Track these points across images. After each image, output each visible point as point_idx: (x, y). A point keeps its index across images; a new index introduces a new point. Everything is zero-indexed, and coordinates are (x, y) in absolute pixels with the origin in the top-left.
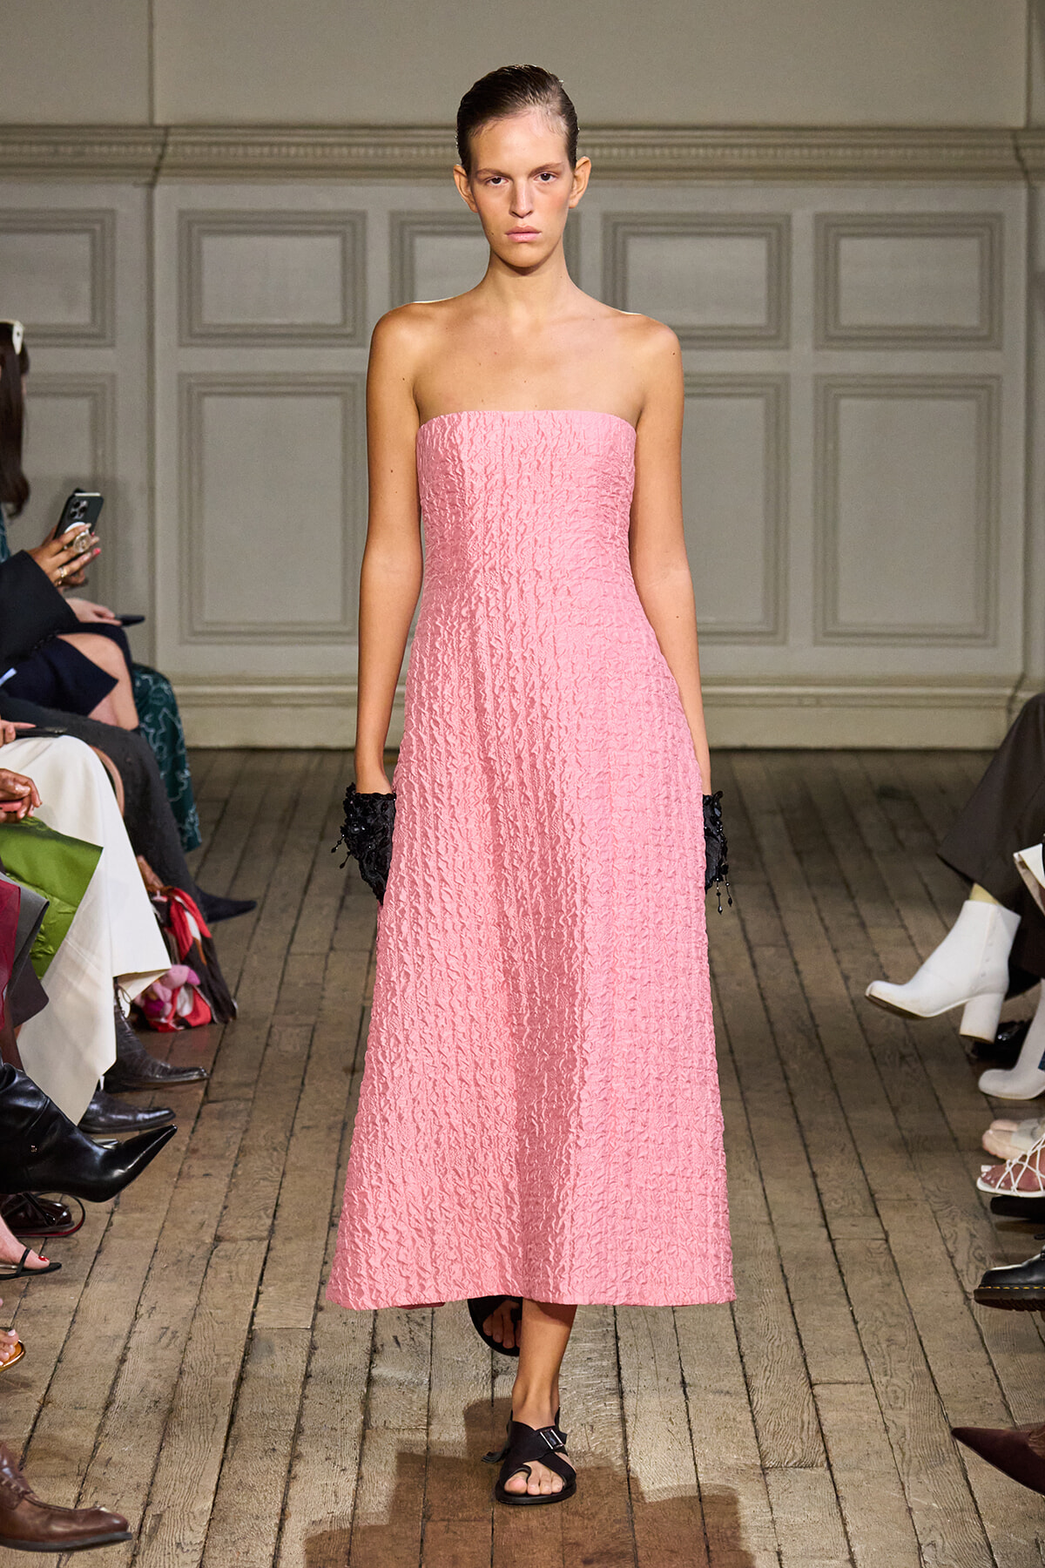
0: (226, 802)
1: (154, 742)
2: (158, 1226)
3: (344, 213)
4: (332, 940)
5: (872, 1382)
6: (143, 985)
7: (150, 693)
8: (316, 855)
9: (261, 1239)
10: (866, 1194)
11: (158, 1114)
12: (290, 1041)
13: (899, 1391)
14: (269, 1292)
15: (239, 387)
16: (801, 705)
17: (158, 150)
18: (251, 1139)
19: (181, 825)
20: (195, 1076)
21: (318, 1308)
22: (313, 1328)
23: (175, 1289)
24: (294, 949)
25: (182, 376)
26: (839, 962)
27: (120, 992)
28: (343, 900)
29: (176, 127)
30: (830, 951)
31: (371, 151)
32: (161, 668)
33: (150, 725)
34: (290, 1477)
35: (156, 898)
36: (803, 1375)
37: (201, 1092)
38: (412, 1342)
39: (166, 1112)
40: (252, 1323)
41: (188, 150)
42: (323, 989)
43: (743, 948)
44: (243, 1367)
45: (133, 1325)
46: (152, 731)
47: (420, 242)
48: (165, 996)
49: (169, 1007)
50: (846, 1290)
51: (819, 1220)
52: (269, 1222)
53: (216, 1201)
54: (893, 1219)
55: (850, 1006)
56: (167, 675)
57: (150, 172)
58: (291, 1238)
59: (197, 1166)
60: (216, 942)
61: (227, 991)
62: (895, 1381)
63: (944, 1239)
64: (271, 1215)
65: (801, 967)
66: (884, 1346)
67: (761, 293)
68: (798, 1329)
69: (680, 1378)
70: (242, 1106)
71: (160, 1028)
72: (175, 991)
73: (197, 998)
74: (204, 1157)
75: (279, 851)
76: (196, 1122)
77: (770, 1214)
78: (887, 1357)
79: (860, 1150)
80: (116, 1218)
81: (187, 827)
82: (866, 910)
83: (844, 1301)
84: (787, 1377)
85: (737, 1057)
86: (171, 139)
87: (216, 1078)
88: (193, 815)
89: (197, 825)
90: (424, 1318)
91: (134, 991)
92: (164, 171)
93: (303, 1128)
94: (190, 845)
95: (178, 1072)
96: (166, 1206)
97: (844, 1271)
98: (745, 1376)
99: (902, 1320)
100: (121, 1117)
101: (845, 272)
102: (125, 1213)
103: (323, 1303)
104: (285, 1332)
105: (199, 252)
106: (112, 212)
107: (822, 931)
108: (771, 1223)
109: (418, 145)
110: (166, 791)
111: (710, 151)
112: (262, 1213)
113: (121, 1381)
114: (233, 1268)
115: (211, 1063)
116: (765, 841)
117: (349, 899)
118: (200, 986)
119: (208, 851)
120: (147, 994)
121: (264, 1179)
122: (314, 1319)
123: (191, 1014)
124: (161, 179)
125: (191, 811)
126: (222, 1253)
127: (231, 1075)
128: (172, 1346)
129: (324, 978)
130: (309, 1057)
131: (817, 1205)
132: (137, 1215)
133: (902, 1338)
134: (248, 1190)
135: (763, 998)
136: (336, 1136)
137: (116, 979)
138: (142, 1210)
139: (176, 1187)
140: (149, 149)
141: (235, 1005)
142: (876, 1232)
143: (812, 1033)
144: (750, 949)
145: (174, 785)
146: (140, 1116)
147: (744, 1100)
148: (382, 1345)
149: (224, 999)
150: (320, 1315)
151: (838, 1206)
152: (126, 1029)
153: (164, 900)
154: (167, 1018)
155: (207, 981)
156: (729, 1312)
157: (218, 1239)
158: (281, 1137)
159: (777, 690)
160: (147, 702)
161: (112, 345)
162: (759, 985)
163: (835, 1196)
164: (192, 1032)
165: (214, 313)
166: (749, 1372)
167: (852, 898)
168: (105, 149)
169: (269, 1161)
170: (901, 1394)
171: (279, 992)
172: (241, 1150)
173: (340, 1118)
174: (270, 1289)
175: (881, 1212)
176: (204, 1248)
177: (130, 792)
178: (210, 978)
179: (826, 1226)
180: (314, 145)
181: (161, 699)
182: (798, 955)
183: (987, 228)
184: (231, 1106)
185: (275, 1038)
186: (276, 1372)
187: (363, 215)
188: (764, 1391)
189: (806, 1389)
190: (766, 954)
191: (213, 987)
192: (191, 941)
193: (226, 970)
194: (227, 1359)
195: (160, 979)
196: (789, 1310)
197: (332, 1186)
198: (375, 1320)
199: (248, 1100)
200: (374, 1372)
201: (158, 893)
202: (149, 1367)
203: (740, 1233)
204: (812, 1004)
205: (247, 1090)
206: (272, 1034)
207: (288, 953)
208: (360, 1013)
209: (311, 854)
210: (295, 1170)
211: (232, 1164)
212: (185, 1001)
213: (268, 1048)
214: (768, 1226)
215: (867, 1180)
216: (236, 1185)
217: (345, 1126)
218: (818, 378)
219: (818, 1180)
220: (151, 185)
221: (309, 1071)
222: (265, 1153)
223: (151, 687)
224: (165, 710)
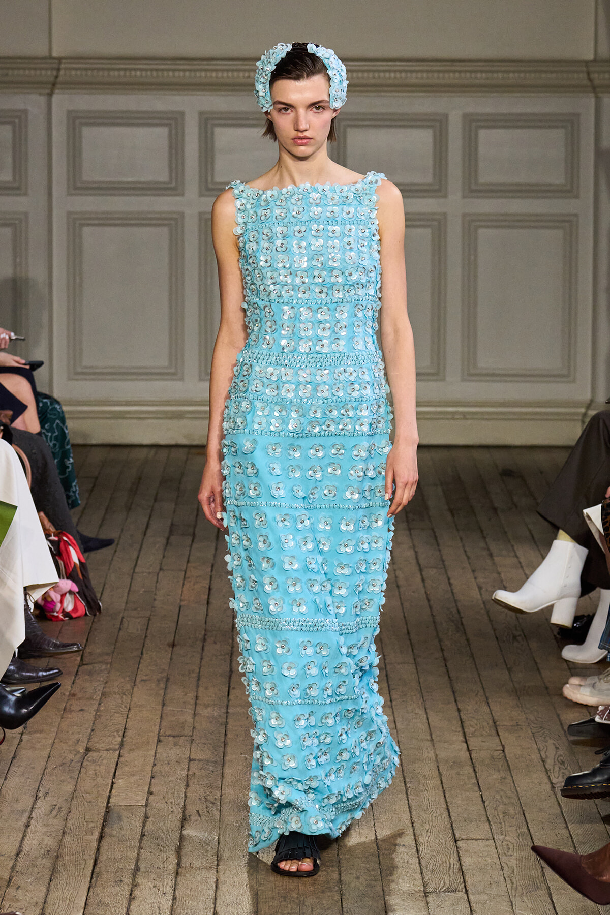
0: (96, 478)
1: (51, 441)
2: (51, 741)
3: (173, 112)
4: (161, 564)
5: (494, 839)
7: (48, 411)
8: (152, 511)
9: (115, 750)
10: (491, 722)
11: (51, 672)
12: (134, 627)
13: (510, 844)
14: (120, 782)
15: (106, 220)
16: (453, 419)
17: (55, 73)
18: (109, 687)
19: (67, 493)
20: (75, 648)
21: (150, 793)
22: (146, 805)
23: (61, 781)
24: (138, 569)
25: (69, 214)
26: (475, 578)
27: (28, 596)
28: (168, 539)
29: (66, 58)
30: (470, 571)
31: (187, 74)
32: (56, 395)
33: (48, 431)
34: (131, 898)
35: (51, 538)
36: (450, 835)
37: (79, 659)
38: (208, 814)
39: (57, 671)
40: (108, 802)
41: (73, 72)
42: (155, 594)
43: (415, 569)
44: (102, 829)
45: (34, 803)
46: (50, 434)
47: (218, 131)
48: (56, 599)
49: (59, 606)
50: (478, 782)
51: (462, 738)
52: (120, 739)
53: (87, 726)
54: (508, 739)
55: (482, 606)
56: (59, 400)
57: (50, 86)
58: (134, 750)
59: (75, 705)
61: (95, 596)
62: (507, 838)
63: (539, 750)
64: (121, 734)
65: (452, 581)
66: (501, 816)
67: (430, 163)
68: (447, 806)
69: (374, 836)
70: (104, 667)
71: (53, 619)
72: (63, 596)
73: (76, 599)
74: (80, 699)
75: (129, 509)
76: (75, 677)
77: (431, 735)
78: (503, 823)
79: (487, 695)
80: (25, 737)
81: (71, 493)
82: (494, 547)
83: (477, 789)
84: (441, 836)
86: (62, 66)
87: (88, 650)
88: (75, 486)
89: (77, 492)
90: (215, 799)
91: (37, 595)
92: (58, 86)
93: (142, 680)
94: (73, 504)
95: (65, 646)
96: (56, 729)
97: (477, 770)
98: (414, 835)
99: (513, 801)
100: (28, 674)
101: (482, 150)
102: (30, 733)
103: (152, 790)
104: (129, 808)
105: (80, 137)
106: (25, 112)
107: (466, 558)
108: (432, 740)
109: (216, 70)
110: (58, 471)
111: (398, 75)
112: (116, 734)
113: (26, 839)
114: (97, 768)
115: (85, 641)
117: (173, 539)
118: (78, 593)
119: (85, 508)
120: (45, 597)
121: (118, 713)
122: (147, 800)
123: (73, 610)
124: (57, 91)
125: (74, 484)
126: (89, 759)
127: (96, 648)
128: (58, 816)
129: (156, 587)
130: (146, 637)
131: (460, 729)
132: (38, 735)
133: (512, 811)
134: (107, 720)
135: (429, 600)
136: (162, 685)
137: (25, 588)
138: (41, 732)
139: (62, 718)
140: (49, 73)
141: (100, 604)
142: (497, 746)
143: (458, 622)
144: (421, 570)
145: (63, 467)
146: (41, 674)
147: (416, 664)
148: (189, 816)
149: (93, 600)
150: (151, 797)
151: (474, 730)
152: (31, 619)
153: (56, 539)
154: (57, 613)
155: (83, 590)
156: (405, 796)
157: (88, 750)
158: (128, 686)
159: (439, 409)
160: (46, 416)
161: (26, 194)
162: (426, 593)
163: (472, 723)
164: (71, 621)
165: (90, 174)
166: (417, 833)
167: (484, 538)
168: (21, 72)
169: (120, 701)
170: (511, 847)
171: (128, 597)
172: (103, 694)
173: (165, 674)
174: (120, 781)
175: (500, 734)
176: (78, 756)
177: (35, 471)
178: (84, 588)
179: (466, 742)
182: (450, 574)
183: (570, 123)
184: (97, 666)
185: (125, 625)
186: (123, 832)
187: (182, 114)
188: (426, 845)
189: (452, 843)
190: (430, 573)
191: (87, 594)
192: (72, 566)
193: (95, 582)
194: (93, 825)
195: (53, 587)
196: (442, 794)
197: (159, 717)
198: (185, 800)
199: (107, 664)
200: (184, 832)
201: (53, 535)
202: (45, 829)
203: (412, 746)
204: (459, 604)
205: (106, 657)
206: (123, 622)
207: (134, 572)
208: (178, 609)
209: (149, 511)
210: (136, 707)
211: (97, 703)
212: (69, 602)
213: (121, 632)
214: (429, 742)
215: (491, 713)
216: (100, 716)
217: (168, 680)
218: (464, 215)
219: (461, 713)
220: (50, 95)
221: (146, 645)
222: (118, 696)
223: (49, 407)
224: (57, 421)
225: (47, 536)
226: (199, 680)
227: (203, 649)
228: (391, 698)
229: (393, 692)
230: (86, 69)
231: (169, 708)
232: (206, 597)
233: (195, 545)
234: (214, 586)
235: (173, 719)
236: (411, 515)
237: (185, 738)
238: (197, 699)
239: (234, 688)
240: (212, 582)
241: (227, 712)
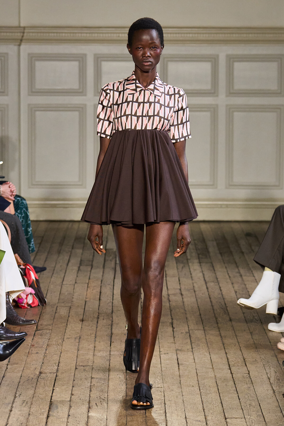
0: (43, 237)
1: (21, 219)
2: (22, 369)
4: (76, 280)
5: (245, 418)
6: (17, 294)
7: (20, 204)
8: (71, 253)
9: (54, 373)
10: (242, 359)
11: (22, 334)
12: (63, 311)
13: (253, 420)
14: (57, 389)
15: (47, 108)
16: (221, 207)
17: (22, 34)
18: (51, 342)
19: (29, 245)
20: (33, 322)
21: (72, 394)
22: (70, 401)
23: (27, 388)
24: (64, 283)
25: (29, 105)
26: (233, 287)
27: (9, 296)
28: (79, 267)
29: (28, 27)
30: (231, 284)
31: (88, 35)
33: (19, 214)
35: (21, 267)
36: (223, 416)
37: (35, 327)
38: (101, 405)
39: (25, 333)
40: (51, 399)
41: (31, 34)
42: (73, 295)
43: (203, 283)
44: (48, 413)
45: (14, 400)
46: (20, 215)
47: (103, 63)
48: (24, 297)
49: (25, 301)
50: (236, 389)
51: (228, 367)
52: (56, 368)
53: (40, 361)
54: (251, 367)
56: (24, 198)
57: (19, 41)
58: (63, 373)
59: (34, 350)
60: (40, 281)
61: (43, 296)
62: (252, 417)
63: (267, 373)
64: (57, 365)
65: (222, 289)
66: (248, 406)
67: (209, 79)
68: (221, 401)
69: (185, 416)
70: (48, 331)
71: (22, 307)
72: (27, 295)
73: (34, 298)
74: (36, 347)
75: (59, 252)
76: (34, 336)
77: (212, 365)
78: (249, 410)
79: (240, 345)
80: (9, 366)
81: (31, 245)
82: (242, 271)
83: (236, 393)
84: (218, 416)
85: (202, 316)
86: (26, 31)
87: (40, 323)
88: (33, 242)
89: (34, 245)
90: (105, 397)
91: (14, 296)
92: (23, 41)
93: (67, 338)
94: (32, 251)
96: (24, 363)
97: (236, 383)
98: (205, 416)
99: (254, 399)
100: (10, 335)
101: (236, 73)
102: (12, 364)
103: (73, 393)
104: (62, 402)
105: (34, 66)
106: (7, 54)
107: (228, 277)
108: (213, 368)
109: (103, 33)
110: (24, 234)
111: (194, 35)
112: (54, 365)
113: (10, 417)
114: (45, 382)
115: (38, 318)
116: (211, 250)
117: (81, 268)
118: (35, 294)
119: (37, 253)
121: (55, 354)
122: (71, 398)
123: (32, 303)
124: (23, 44)
126: (42, 377)
127: (45, 321)
128: (26, 406)
129: (73, 292)
130: (69, 316)
131: (227, 363)
132: (15, 366)
133: (253, 404)
134: (50, 358)
135: (210, 298)
136: (77, 341)
137: (7, 293)
138: (17, 364)
139: (27, 357)
140: (19, 34)
141: (46, 300)
142: (245, 371)
143: (225, 309)
144: (206, 283)
145: (27, 232)
146: (16, 335)
147: (204, 330)
148: (92, 406)
149: (42, 298)
150: (73, 396)
151: (234, 363)
152: (12, 308)
153: (24, 267)
154: (24, 304)
155: (37, 293)
156: (200, 396)
157: (41, 373)
158: (60, 341)
160: (19, 206)
161: (7, 95)
162: (209, 294)
163: (233, 360)
164: (32, 309)
165: (38, 86)
166: (206, 414)
167: (237, 267)
168: (5, 34)
169: (56, 349)
170: (254, 422)
171: (59, 296)
172: (47, 345)
173: (79, 335)
174: (57, 388)
175: (247, 365)
176: (36, 376)
177: (13, 233)
178: (38, 292)
179: (230, 369)
180: (70, 33)
181: (23, 206)
182: (221, 285)
183: (280, 59)
184: (45, 331)
185: (58, 310)
186: (59, 414)
187: (85, 55)
188: (211, 420)
189: (224, 420)
190: (211, 285)
191: (39, 295)
192: (32, 281)
193: (43, 289)
194: (44, 410)
195: (23, 292)
196: (219, 395)
197: (76, 356)
198: (90, 398)
199: (50, 330)
200: (90, 414)
201: (22, 265)
202: (19, 413)
203: (203, 371)
204: (225, 300)
205: (50, 326)
206: (57, 309)
207: (62, 284)
208: (85, 303)
209: (69, 254)
210: (64, 351)
211: (45, 350)
212: (30, 299)
213: (56, 314)
214: (212, 369)
215: (243, 355)
216: (46, 356)
217: (80, 338)
218: (227, 106)
219: (228, 355)
220: (19, 45)
221: (69, 321)
222: (55, 346)
223: (20, 202)
224: (24, 209)
225: (19, 266)
226: (96, 337)
227: (97, 323)
228: (192, 347)
229: (193, 344)
230: (38, 33)
231: (81, 352)
232: (99, 297)
233: (92, 271)
234: (103, 291)
235: (83, 357)
236: (200, 256)
237: (89, 367)
238: (95, 348)
239: (113, 342)
240: (102, 289)
241: (110, 354)
